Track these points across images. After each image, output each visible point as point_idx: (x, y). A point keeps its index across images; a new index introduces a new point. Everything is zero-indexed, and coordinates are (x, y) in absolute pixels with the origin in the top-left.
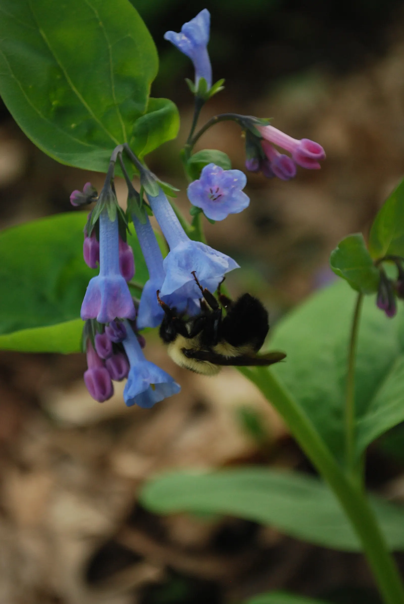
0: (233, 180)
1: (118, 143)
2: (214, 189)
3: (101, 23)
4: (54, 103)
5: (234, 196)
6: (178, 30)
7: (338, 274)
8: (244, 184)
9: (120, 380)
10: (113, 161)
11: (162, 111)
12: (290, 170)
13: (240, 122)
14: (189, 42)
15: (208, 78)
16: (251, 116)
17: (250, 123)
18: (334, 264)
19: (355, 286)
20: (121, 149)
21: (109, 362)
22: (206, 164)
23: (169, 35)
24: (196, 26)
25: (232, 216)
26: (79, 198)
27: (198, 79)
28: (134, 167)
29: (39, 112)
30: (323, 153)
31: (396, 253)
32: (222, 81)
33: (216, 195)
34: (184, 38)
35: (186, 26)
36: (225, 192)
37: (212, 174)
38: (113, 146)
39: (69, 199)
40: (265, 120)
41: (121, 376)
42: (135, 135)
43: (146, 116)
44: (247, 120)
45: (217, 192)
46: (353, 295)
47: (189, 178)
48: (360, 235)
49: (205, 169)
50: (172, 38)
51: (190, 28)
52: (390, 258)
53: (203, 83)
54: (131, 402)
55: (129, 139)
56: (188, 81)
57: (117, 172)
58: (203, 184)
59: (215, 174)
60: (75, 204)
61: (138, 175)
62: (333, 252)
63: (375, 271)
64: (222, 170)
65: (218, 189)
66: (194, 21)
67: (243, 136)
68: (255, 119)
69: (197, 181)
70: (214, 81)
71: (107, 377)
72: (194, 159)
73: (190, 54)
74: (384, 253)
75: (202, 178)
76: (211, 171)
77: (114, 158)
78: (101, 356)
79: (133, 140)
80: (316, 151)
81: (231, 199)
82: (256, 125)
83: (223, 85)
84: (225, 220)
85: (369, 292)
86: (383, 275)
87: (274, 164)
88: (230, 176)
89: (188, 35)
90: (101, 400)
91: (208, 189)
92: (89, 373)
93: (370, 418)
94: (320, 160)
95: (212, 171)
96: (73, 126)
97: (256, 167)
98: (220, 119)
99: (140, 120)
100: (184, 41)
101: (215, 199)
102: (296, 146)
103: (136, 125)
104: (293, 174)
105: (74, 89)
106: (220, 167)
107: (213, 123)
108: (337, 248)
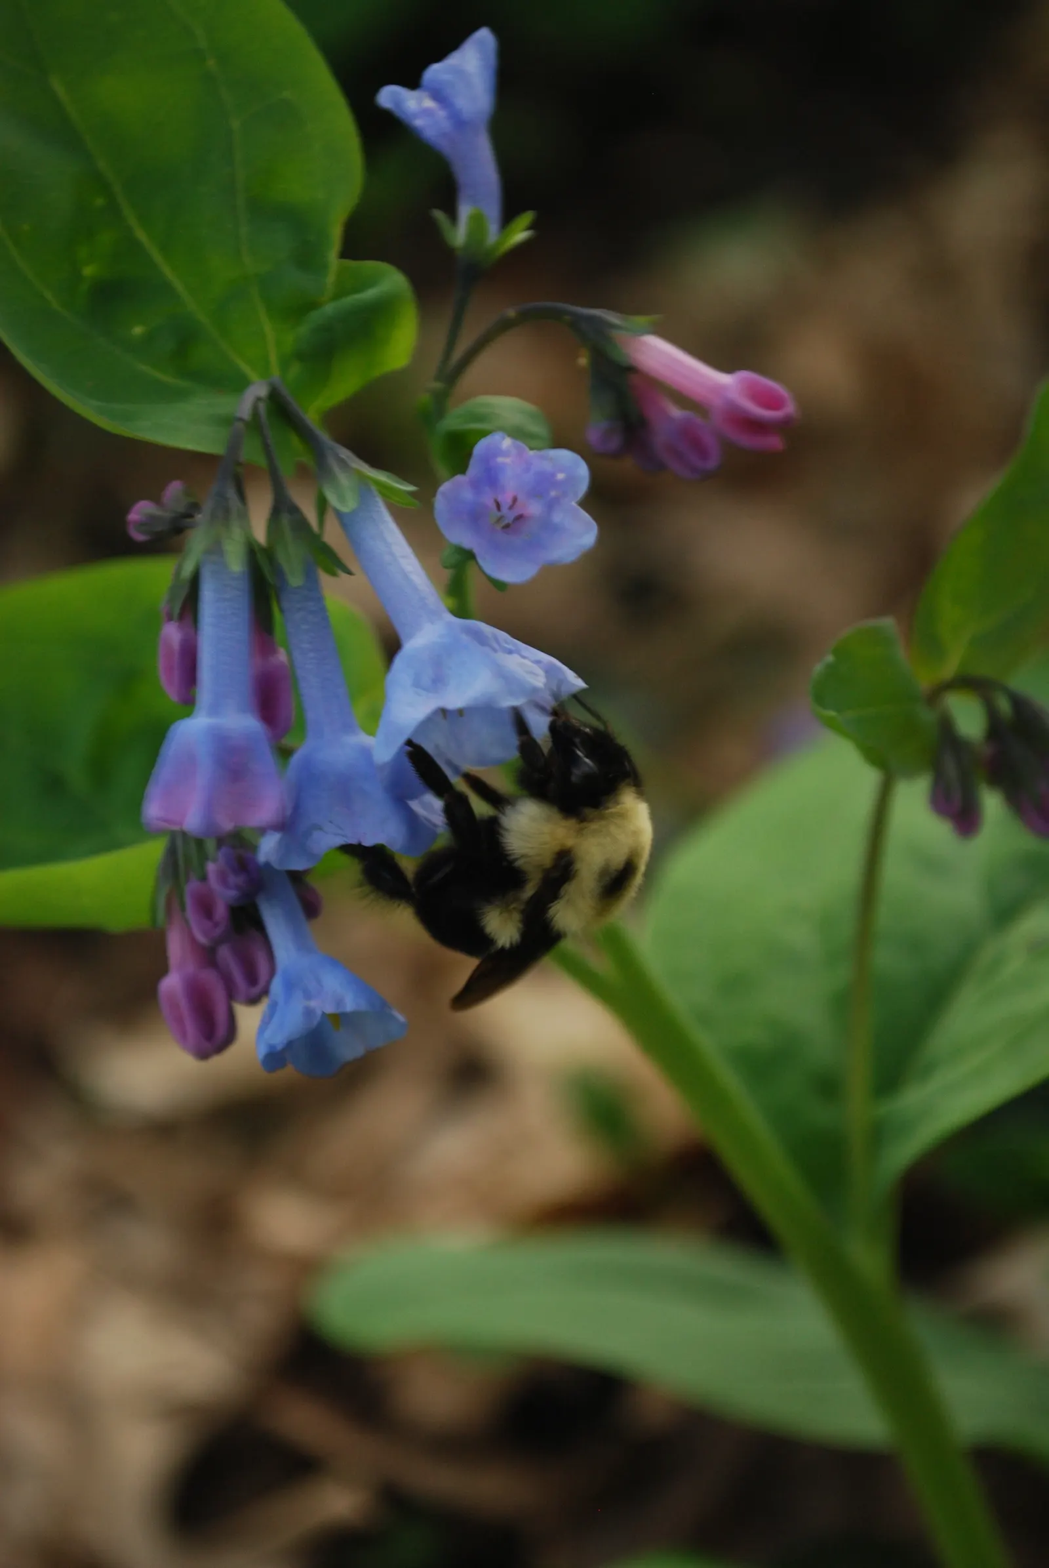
0: (553, 475)
1: (253, 376)
2: (506, 500)
3: (211, 63)
4: (88, 271)
5: (557, 517)
6: (412, 82)
7: (830, 724)
8: (583, 487)
9: (253, 1001)
10: (241, 419)
11: (370, 294)
12: (703, 453)
13: (576, 323)
14: (442, 114)
15: (492, 210)
16: (605, 310)
17: (601, 327)
18: (820, 700)
19: (874, 756)
20: (262, 391)
21: (225, 954)
22: (484, 434)
23: (389, 96)
24: (459, 72)
25: (550, 569)
26: (152, 518)
27: (465, 211)
28: (295, 441)
29: (48, 295)
30: (790, 408)
31: (983, 669)
32: (527, 218)
33: (510, 516)
34: (429, 103)
35: (435, 72)
36: (534, 509)
37: (500, 460)
38: (239, 384)
39: (123, 523)
40: (641, 320)
41: (255, 991)
42: (300, 356)
43: (329, 309)
44: (591, 319)
45: (511, 508)
46: (867, 778)
47: (441, 468)
48: (888, 623)
49: (480, 448)
50: (398, 103)
51: (446, 77)
52: (966, 682)
53: (477, 221)
54: (274, 1059)
55: (285, 364)
56: (439, 215)
57: (251, 452)
58: (476, 485)
59: (508, 460)
60: (139, 537)
61: (307, 459)
62: (818, 668)
63: (927, 717)
64: (527, 449)
65: (515, 500)
66: (454, 59)
67: (583, 361)
68: (612, 317)
69: (459, 478)
70: (508, 216)
71: (219, 995)
72: (453, 421)
73: (444, 146)
74: (950, 668)
75: (474, 469)
76: (497, 452)
77: (245, 411)
78: (201, 939)
79: (295, 369)
80: (773, 402)
81: (549, 527)
82: (615, 333)
83: (529, 228)
84: (533, 581)
85: (910, 773)
86: (946, 727)
87: (661, 436)
88: (547, 466)
89: (438, 96)
90: (203, 1055)
91: (488, 500)
92: (172, 983)
93: (911, 1098)
94: (784, 426)
95: (499, 452)
96: (138, 330)
97: (615, 443)
98: (525, 317)
99: (315, 317)
100: (427, 112)
101: (507, 526)
102: (719, 389)
103: (304, 330)
104: (712, 464)
105: (141, 235)
106: (519, 443)
107: (505, 326)
108: (830, 658)
